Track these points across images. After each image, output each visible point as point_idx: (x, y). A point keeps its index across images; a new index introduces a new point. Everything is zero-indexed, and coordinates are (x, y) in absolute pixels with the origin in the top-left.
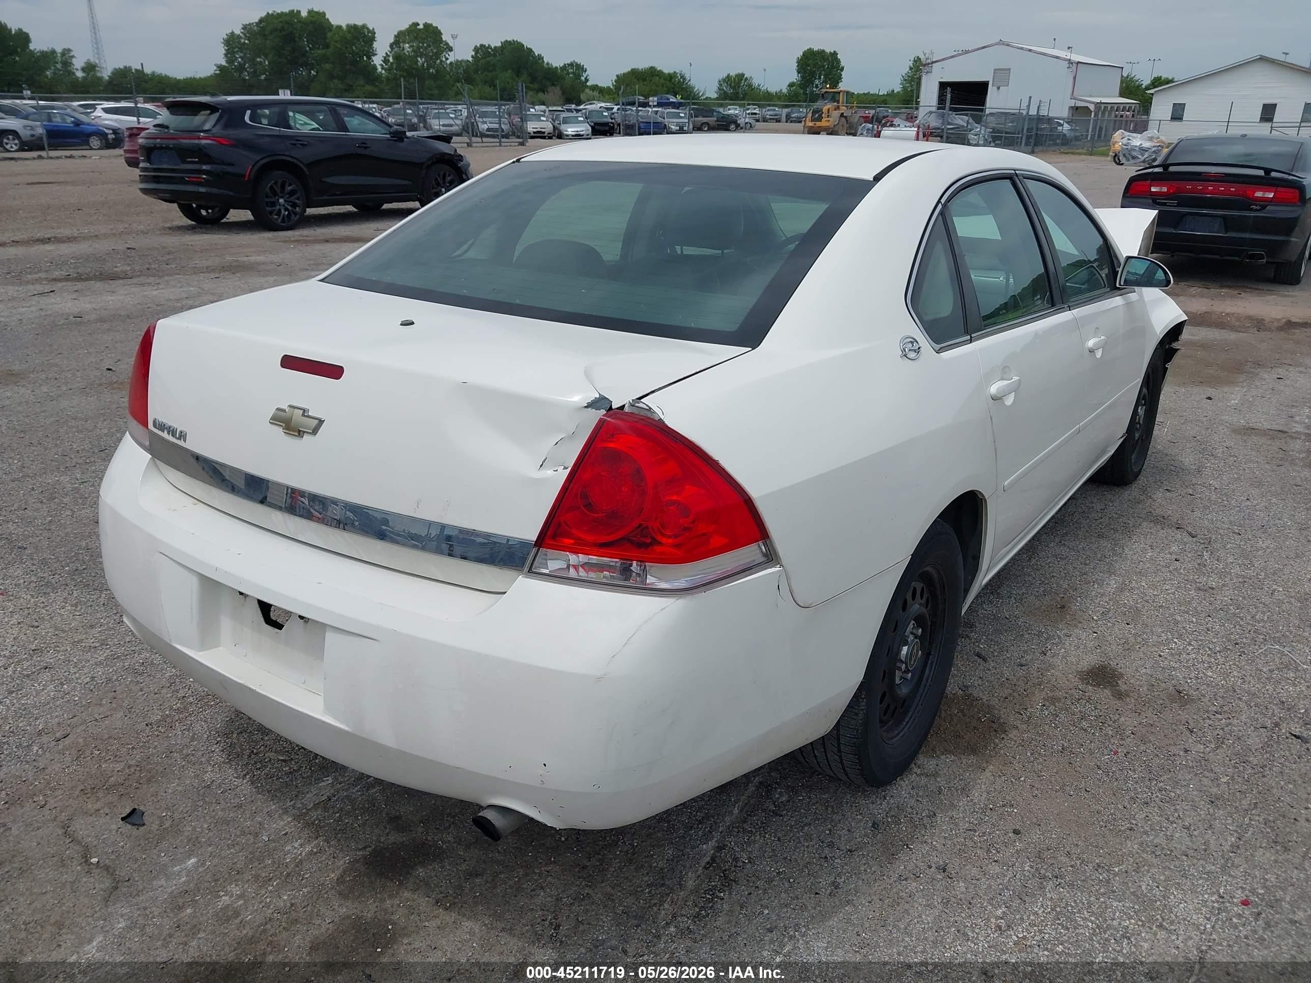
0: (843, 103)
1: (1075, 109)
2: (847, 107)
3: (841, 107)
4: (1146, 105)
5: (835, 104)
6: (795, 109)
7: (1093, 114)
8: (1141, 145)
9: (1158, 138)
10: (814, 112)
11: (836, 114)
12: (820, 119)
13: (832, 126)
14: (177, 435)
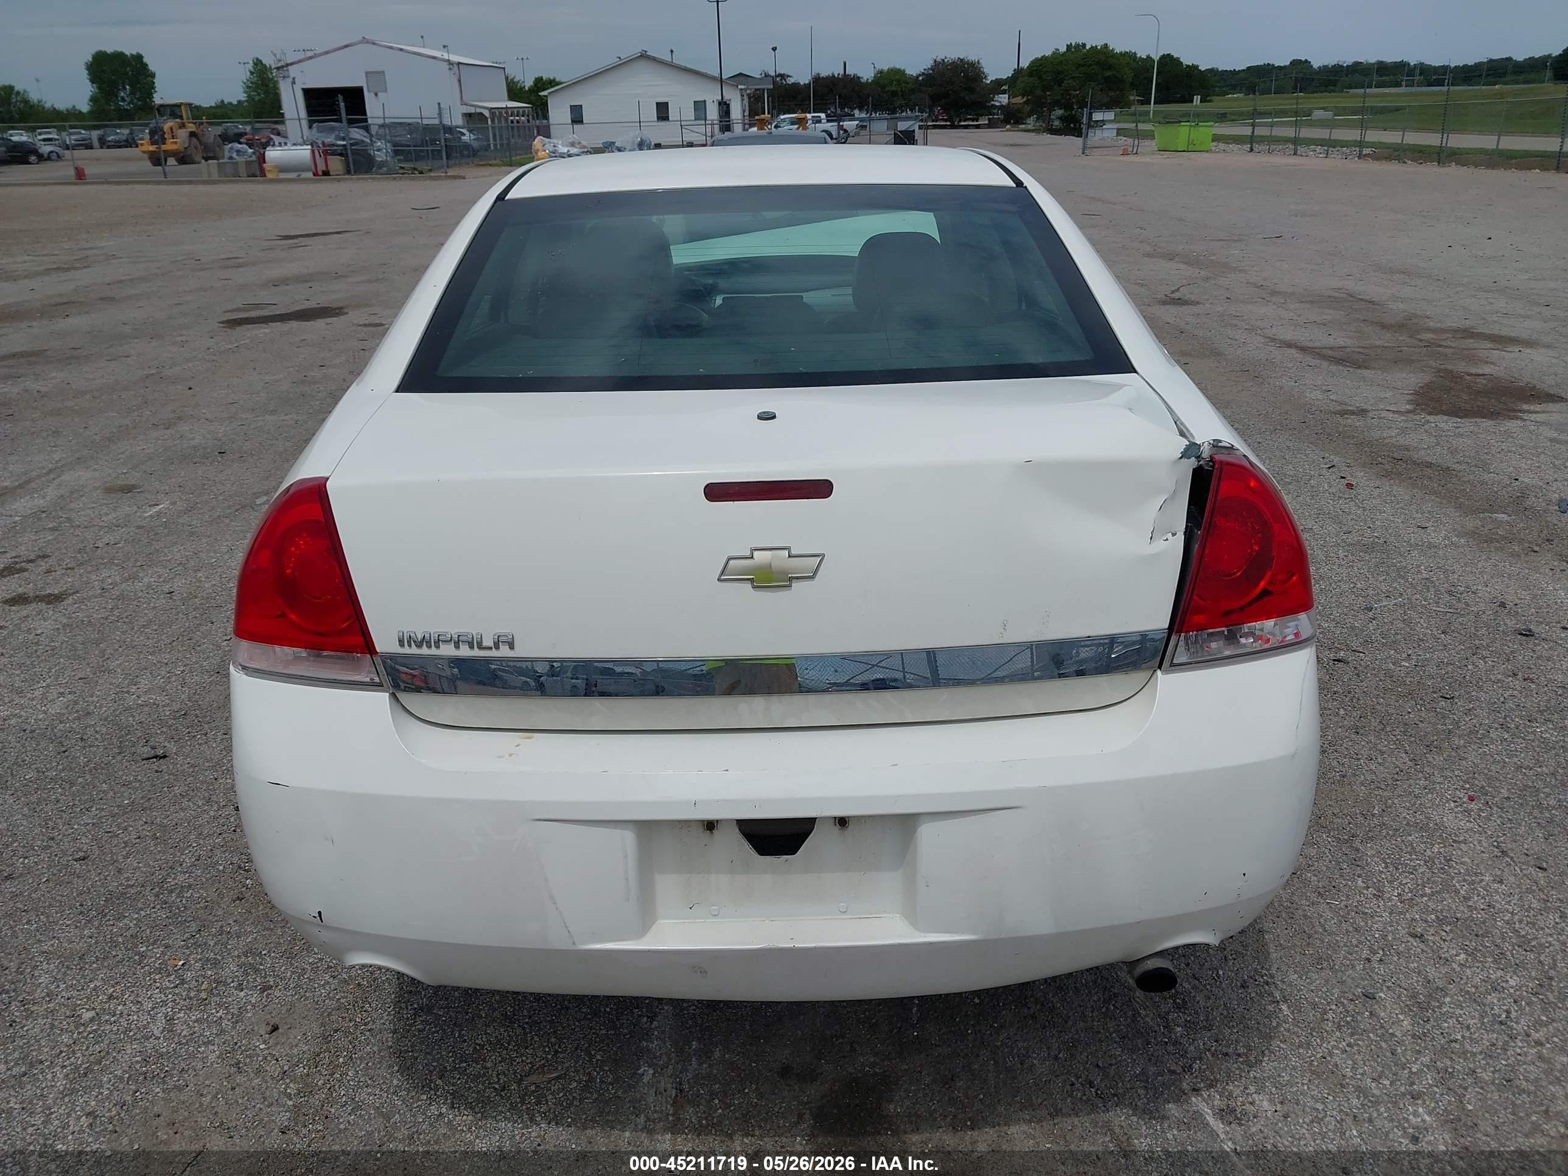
0: (188, 119)
1: (468, 116)
2: (194, 123)
3: (187, 124)
4: (541, 108)
5: (178, 120)
6: (108, 130)
7: (489, 120)
8: (568, 151)
9: (579, 143)
10: (152, 133)
11: (183, 134)
12: (164, 141)
13: (183, 150)
14: (485, 644)
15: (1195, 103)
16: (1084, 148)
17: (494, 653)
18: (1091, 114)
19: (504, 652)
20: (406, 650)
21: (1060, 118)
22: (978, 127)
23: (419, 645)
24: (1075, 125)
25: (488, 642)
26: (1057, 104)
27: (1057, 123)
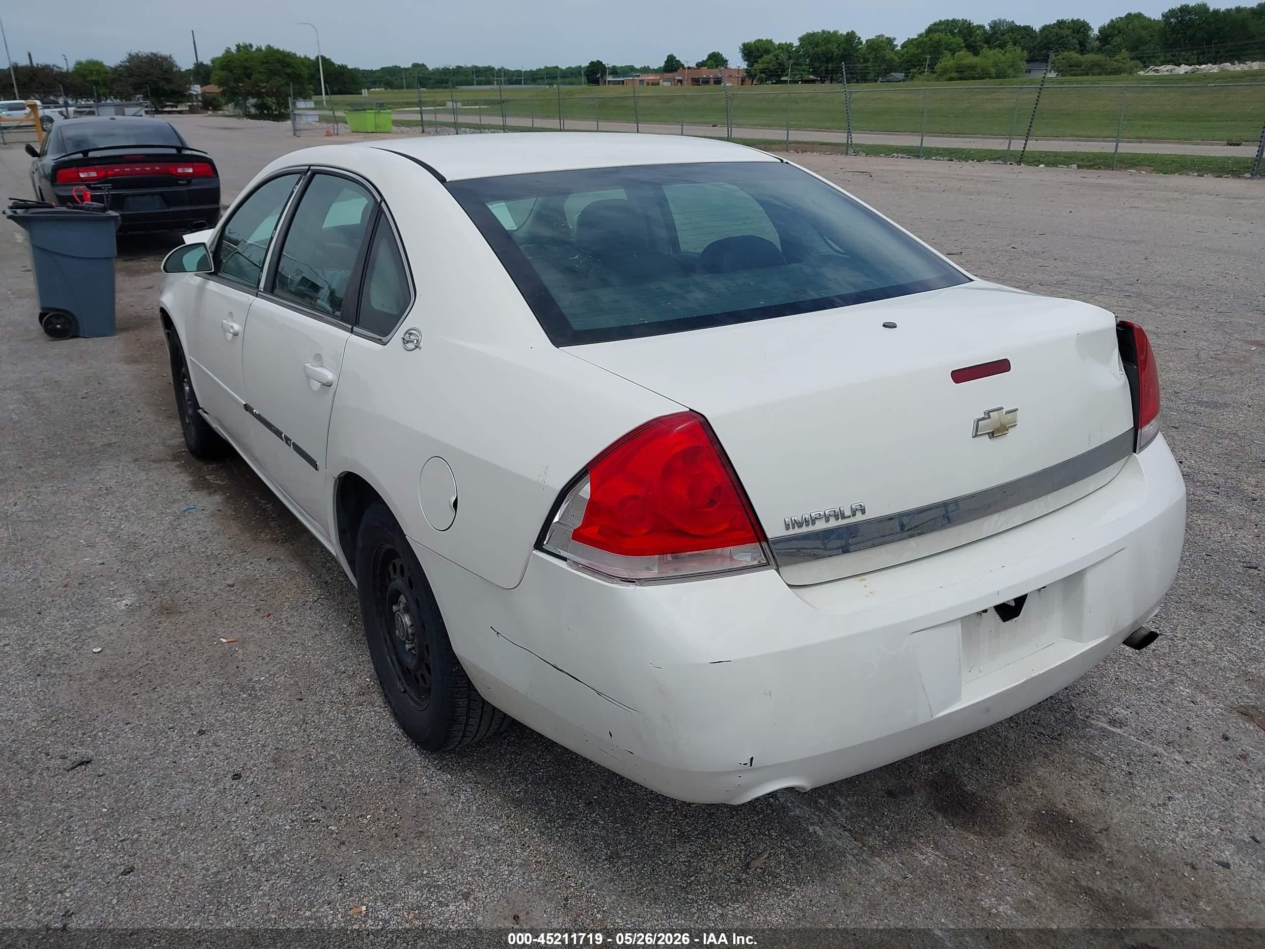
14: (846, 514)
15: (363, 95)
16: (295, 130)
17: (852, 520)
18: (294, 104)
19: (859, 517)
20: (792, 532)
21: (255, 106)
22: (180, 112)
23: (800, 525)
24: (268, 112)
25: (848, 513)
26: (250, 94)
27: (253, 110)
